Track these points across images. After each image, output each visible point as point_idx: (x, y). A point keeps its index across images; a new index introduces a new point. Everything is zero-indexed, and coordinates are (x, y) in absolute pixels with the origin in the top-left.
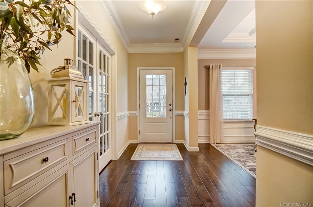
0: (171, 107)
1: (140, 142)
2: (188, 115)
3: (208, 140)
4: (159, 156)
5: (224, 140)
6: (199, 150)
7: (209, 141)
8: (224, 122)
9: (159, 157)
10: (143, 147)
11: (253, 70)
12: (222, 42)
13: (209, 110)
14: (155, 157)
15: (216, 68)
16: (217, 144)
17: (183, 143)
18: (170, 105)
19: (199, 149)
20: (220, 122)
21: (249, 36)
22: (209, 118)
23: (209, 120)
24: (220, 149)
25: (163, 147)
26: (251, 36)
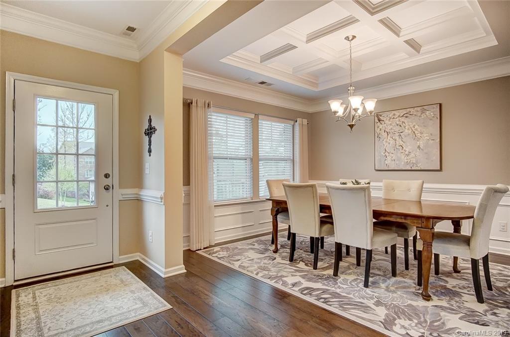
0: (108, 182)
1: (15, 281)
2: (161, 198)
3: (188, 244)
4: (105, 316)
5: (216, 238)
6: (186, 271)
7: (189, 246)
8: (215, 206)
9: (107, 319)
10: (34, 294)
11: (252, 119)
12: (221, 61)
13: (189, 185)
14: (94, 320)
15: (202, 107)
16: (204, 248)
17: (138, 258)
18: (107, 176)
19: (186, 269)
20: (209, 207)
21: (259, 62)
22: (190, 202)
23: (189, 204)
24: (219, 258)
25: (96, 280)
26: (263, 63)
